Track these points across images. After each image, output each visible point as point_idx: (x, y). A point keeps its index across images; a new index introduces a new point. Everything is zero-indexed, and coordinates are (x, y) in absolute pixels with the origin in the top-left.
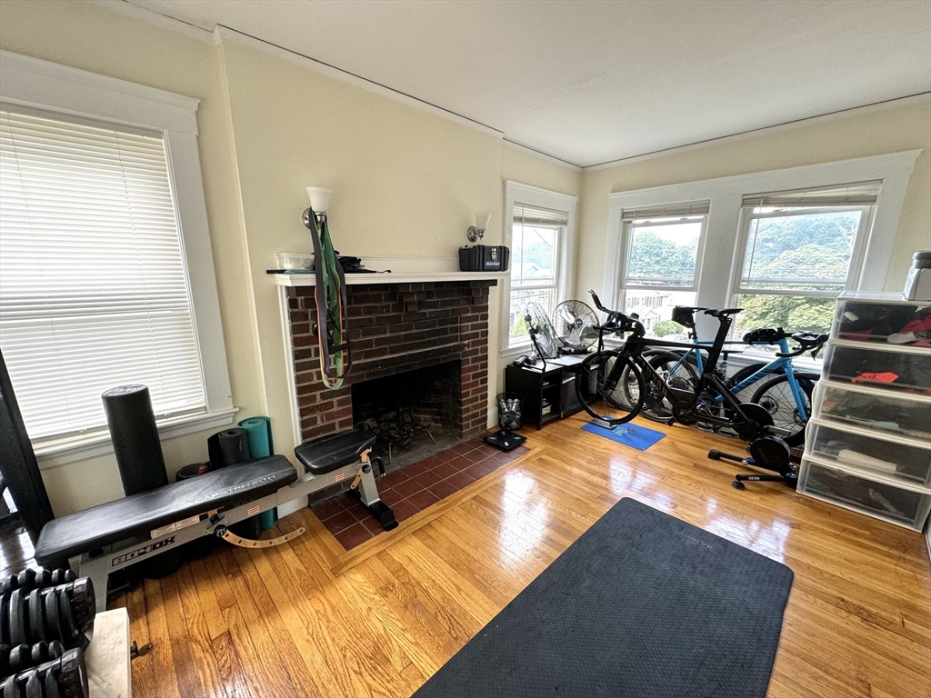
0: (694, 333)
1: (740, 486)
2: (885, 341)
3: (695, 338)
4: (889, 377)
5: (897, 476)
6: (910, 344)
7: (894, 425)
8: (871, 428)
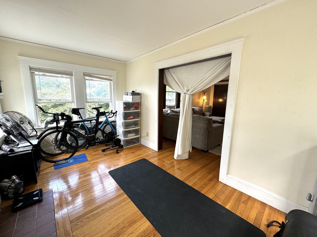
0: (81, 117)
1: (118, 153)
2: (130, 110)
3: (82, 118)
4: (132, 117)
5: (135, 135)
6: (133, 110)
7: (134, 126)
8: (131, 128)
